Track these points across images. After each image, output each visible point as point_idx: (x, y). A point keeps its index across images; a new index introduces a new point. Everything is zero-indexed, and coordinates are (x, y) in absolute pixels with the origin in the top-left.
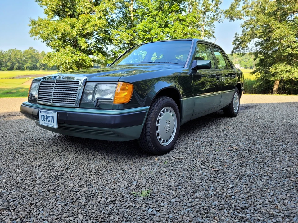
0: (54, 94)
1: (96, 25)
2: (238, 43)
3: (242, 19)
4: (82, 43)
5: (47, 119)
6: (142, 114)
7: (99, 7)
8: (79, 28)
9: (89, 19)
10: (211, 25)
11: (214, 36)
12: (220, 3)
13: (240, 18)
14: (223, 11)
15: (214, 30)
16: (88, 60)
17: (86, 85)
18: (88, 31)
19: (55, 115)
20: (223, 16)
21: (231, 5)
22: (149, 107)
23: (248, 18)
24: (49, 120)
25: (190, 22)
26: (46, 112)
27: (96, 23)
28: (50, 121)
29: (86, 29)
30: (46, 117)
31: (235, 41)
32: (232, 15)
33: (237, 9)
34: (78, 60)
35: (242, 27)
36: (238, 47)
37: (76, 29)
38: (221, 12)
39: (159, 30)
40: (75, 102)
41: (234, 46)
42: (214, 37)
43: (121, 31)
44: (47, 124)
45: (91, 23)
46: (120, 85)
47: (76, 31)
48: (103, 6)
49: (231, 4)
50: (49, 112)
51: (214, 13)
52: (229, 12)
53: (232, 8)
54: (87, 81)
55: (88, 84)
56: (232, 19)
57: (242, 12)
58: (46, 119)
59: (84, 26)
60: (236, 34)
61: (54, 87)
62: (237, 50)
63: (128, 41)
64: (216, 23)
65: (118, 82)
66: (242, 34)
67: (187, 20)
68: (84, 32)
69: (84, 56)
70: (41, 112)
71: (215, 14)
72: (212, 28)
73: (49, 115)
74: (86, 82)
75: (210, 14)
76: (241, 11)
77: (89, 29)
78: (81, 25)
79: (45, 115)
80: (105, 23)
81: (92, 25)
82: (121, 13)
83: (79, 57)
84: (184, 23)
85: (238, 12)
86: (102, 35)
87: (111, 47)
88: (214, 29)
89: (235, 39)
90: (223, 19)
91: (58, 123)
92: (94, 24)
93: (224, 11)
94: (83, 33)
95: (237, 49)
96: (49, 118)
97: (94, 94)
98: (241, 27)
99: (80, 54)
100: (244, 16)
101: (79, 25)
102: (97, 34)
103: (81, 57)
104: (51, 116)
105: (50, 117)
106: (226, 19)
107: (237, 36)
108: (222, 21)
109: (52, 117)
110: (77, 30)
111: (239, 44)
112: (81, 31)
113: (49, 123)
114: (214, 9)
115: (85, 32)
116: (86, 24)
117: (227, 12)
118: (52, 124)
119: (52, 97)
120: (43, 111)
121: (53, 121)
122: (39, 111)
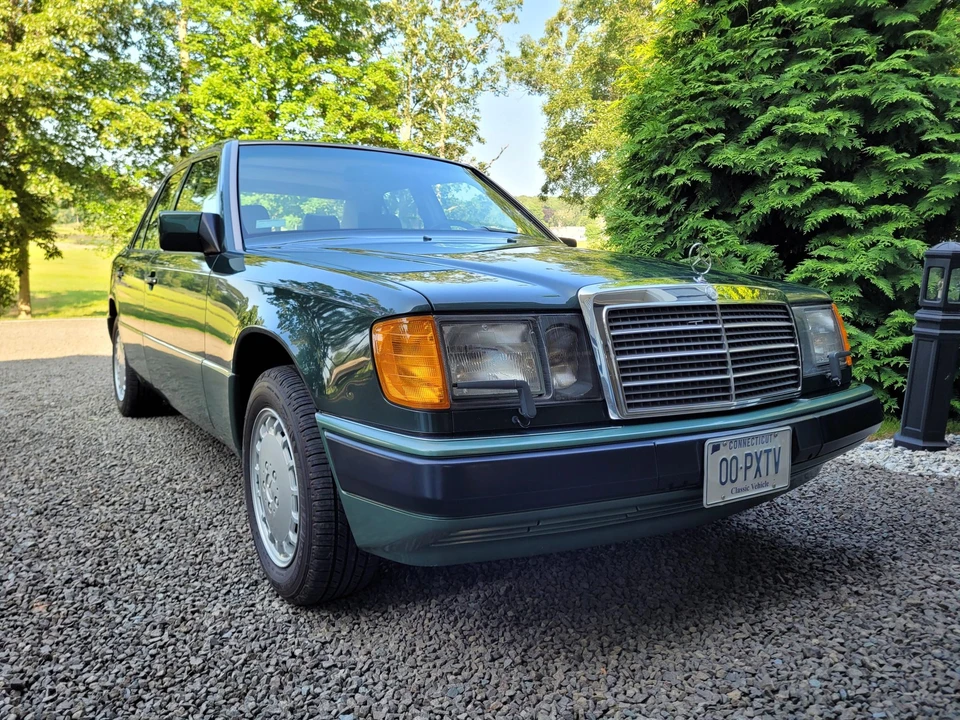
0: (733, 363)
5: (747, 468)
19: (782, 441)
24: (758, 469)
26: (742, 443)
28: (763, 472)
30: (741, 464)
40: (797, 377)
44: (746, 489)
50: (757, 437)
51: (475, 66)
58: (741, 474)
70: (716, 448)
73: (758, 449)
79: (740, 453)
96: (758, 460)
104: (768, 451)
105: (763, 457)
109: (771, 455)
113: (759, 480)
118: (767, 484)
119: (731, 376)
120: (731, 441)
121: (777, 465)
122: (708, 448)
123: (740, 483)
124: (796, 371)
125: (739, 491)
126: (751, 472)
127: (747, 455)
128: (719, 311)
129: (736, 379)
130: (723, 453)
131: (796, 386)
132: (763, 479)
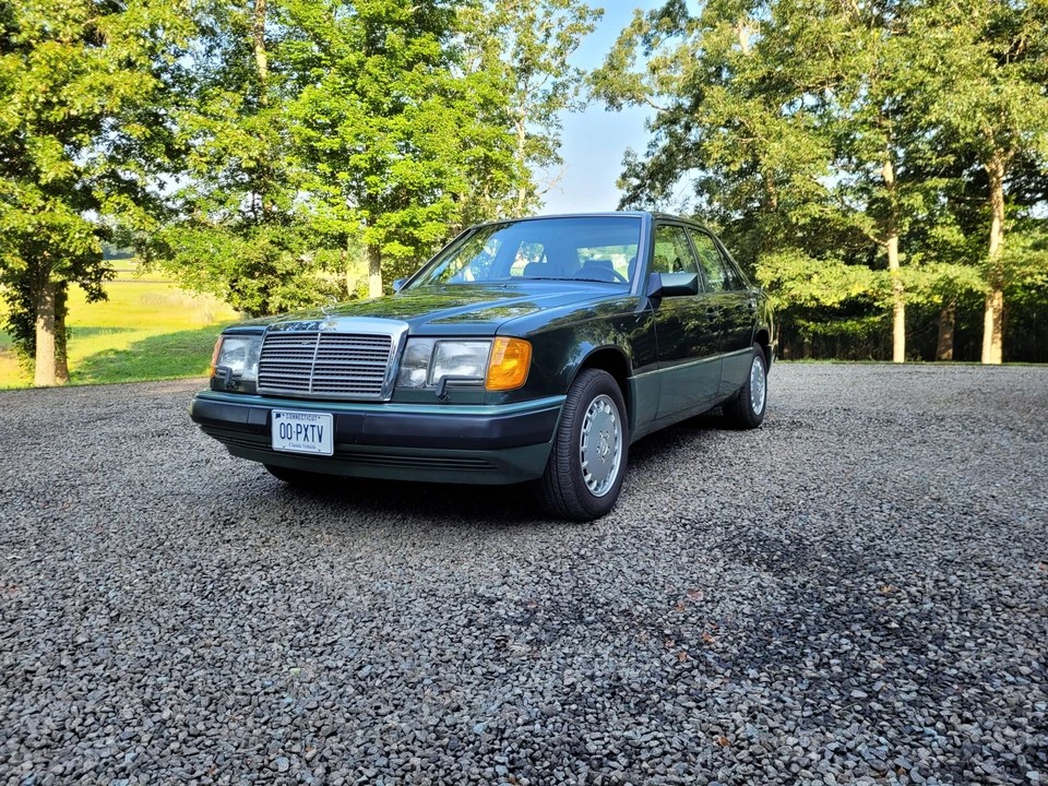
0: (316, 369)
1: (109, 89)
2: (636, 182)
3: (645, 105)
4: (48, 157)
5: (298, 433)
6: (550, 415)
7: (123, 19)
8: (32, 97)
9: (76, 63)
10: (547, 117)
11: (560, 156)
12: (573, 45)
13: (640, 102)
14: (584, 73)
15: (557, 134)
16: (78, 228)
17: (408, 345)
18: (74, 113)
19: (326, 422)
20: (584, 92)
21: (611, 55)
22: (565, 397)
23: (666, 102)
24: (306, 436)
25: (482, 101)
26: (295, 417)
27: (108, 80)
28: (310, 439)
29: (62, 103)
30: (294, 429)
31: (624, 176)
32: (612, 88)
33: (630, 71)
34: (30, 229)
35: (653, 131)
36: (634, 198)
37: (16, 98)
38: (577, 76)
39: (370, 124)
40: (379, 387)
41: (624, 193)
42: (558, 160)
43: (218, 117)
44: (300, 447)
45: (87, 80)
46: (501, 345)
47: (19, 106)
48: (136, 15)
49: (609, 52)
50: (306, 415)
51: (555, 80)
52: (605, 78)
53: (612, 67)
54: (410, 333)
55: (411, 342)
56: (612, 101)
57: (644, 82)
58: (294, 435)
59: (55, 89)
60: (628, 154)
61: (316, 351)
62: (633, 205)
63: (251, 158)
64: (561, 113)
65: (495, 336)
66: (648, 155)
67: (469, 94)
68: (57, 115)
69: (61, 212)
70: (279, 416)
71: (560, 80)
72: (553, 130)
73: (305, 422)
74: (409, 337)
75: (541, 82)
76: (642, 76)
77: (79, 100)
78: (41, 87)
79: (293, 422)
80: (151, 82)
81: (92, 88)
82: (217, 51)
83: (33, 218)
84: (458, 103)
85: (635, 79)
86: (137, 131)
87: (177, 180)
88: (560, 131)
89: (625, 169)
90: (586, 101)
91: (336, 443)
92: (102, 84)
93: (589, 75)
94: (52, 119)
95: (631, 201)
96: (306, 430)
97: (430, 368)
98: (649, 131)
99: (42, 203)
100: (651, 95)
101: (32, 87)
102: (114, 128)
103: (45, 218)
104: (313, 426)
105: (310, 429)
106: (592, 101)
107: (629, 159)
108: (583, 106)
109: (315, 429)
110: (22, 102)
111: (639, 187)
112: (39, 112)
113: (306, 443)
114: (554, 63)
115: (62, 115)
116: (64, 83)
117: (597, 77)
118: (314, 447)
119: (311, 377)
120: (288, 414)
121: (320, 437)
122: (274, 415)
124: (381, 382)
125: (295, 446)
126: (302, 436)
127: (298, 425)
128: (319, 337)
129: (315, 380)
130: (282, 419)
132: (310, 443)
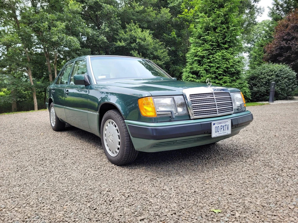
5: (221, 129)
19: (229, 123)
24: (224, 129)
26: (220, 123)
40: (232, 109)
44: (221, 134)
50: (223, 122)
58: (220, 130)
61: (215, 99)
70: (214, 124)
73: (223, 125)
79: (220, 125)
96: (224, 127)
104: (226, 125)
109: (227, 126)
118: (226, 133)
119: (217, 108)
120: (217, 123)
121: (228, 128)
122: (212, 124)
123: (220, 132)
124: (232, 107)
125: (220, 134)
127: (221, 126)
128: (214, 94)
129: (218, 109)
130: (216, 125)
131: (232, 111)
132: (225, 131)
